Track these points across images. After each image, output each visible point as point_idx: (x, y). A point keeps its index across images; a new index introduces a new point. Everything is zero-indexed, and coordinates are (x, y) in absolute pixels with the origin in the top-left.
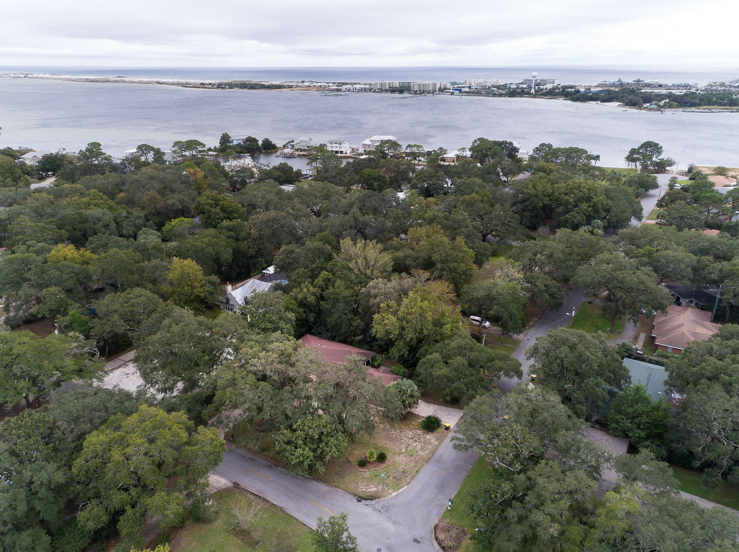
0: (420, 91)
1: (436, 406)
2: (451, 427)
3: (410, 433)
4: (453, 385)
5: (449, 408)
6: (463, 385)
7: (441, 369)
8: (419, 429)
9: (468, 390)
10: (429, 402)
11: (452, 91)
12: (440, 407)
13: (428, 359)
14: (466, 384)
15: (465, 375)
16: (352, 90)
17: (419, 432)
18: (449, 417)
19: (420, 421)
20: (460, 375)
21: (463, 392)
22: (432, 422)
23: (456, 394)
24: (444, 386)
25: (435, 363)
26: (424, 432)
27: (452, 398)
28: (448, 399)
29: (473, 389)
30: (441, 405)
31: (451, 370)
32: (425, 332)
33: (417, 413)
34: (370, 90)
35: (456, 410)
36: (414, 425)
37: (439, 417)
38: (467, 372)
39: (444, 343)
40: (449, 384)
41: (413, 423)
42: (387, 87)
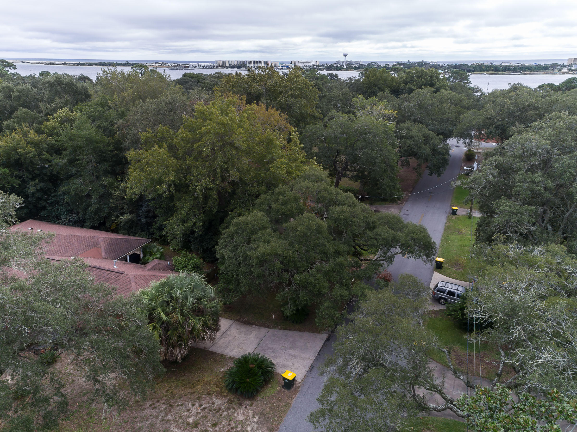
0: (255, 67)
1: (263, 331)
2: (299, 379)
3: (193, 410)
4: (297, 276)
5: (291, 333)
6: (320, 276)
7: (269, 242)
8: (220, 394)
9: (331, 289)
10: (249, 323)
11: (281, 67)
12: (272, 331)
13: (238, 224)
14: (326, 274)
15: (324, 253)
16: (197, 67)
17: (218, 402)
18: (292, 352)
19: (224, 369)
20: (312, 254)
21: (320, 292)
22: (250, 373)
23: (303, 297)
24: (276, 281)
25: (253, 232)
26: (230, 402)
27: (297, 310)
28: (288, 311)
29: (342, 285)
30: (274, 327)
31: (291, 244)
32: (235, 175)
33: (219, 351)
34: (213, 67)
35: (306, 335)
36: (208, 383)
37: (269, 356)
38: (328, 246)
39: (273, 193)
40: (288, 276)
41: (208, 377)
42: (227, 65)
